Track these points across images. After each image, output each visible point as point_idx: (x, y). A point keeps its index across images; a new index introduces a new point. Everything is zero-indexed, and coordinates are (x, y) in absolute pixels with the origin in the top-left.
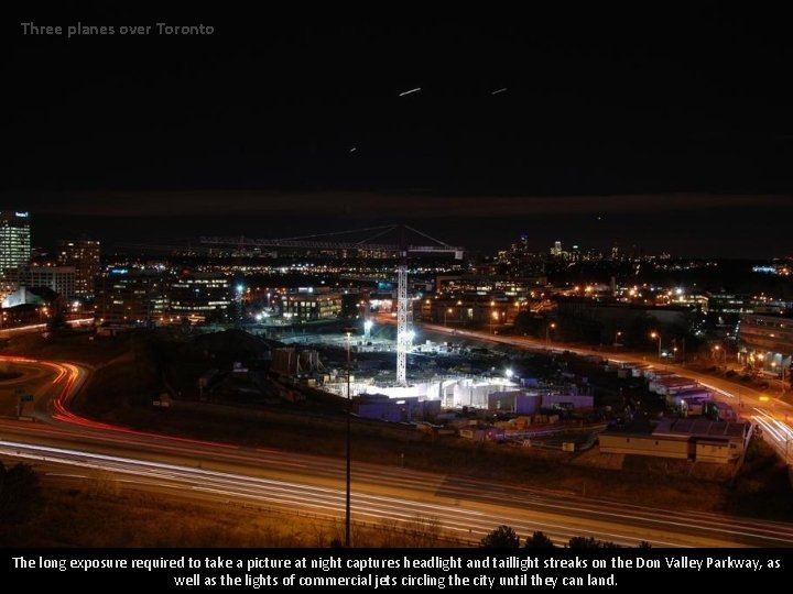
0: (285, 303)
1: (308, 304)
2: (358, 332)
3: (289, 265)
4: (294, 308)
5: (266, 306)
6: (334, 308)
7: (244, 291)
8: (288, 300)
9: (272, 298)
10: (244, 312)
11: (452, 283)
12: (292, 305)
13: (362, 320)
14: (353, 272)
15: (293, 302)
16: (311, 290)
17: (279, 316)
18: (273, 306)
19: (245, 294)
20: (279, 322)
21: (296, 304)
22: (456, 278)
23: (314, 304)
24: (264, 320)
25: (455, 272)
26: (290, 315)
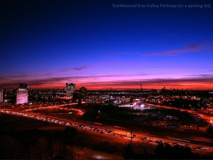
5: (116, 100)
6: (129, 100)
10: (112, 101)
13: (134, 103)
14: (132, 94)
15: (121, 99)
16: (124, 97)
23: (125, 100)
25: (151, 94)
26: (120, 102)
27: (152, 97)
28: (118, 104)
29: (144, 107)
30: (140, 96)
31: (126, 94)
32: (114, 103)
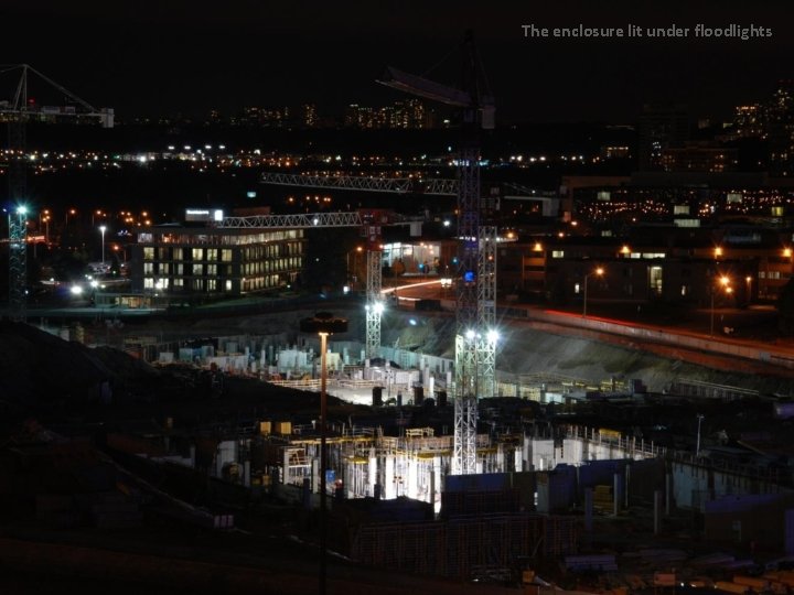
0: (149, 251)
1: (212, 254)
2: (347, 329)
3: (159, 148)
4: (173, 264)
5: (97, 259)
6: (282, 263)
7: (34, 219)
8: (156, 244)
9: (111, 236)
10: (35, 276)
11: (605, 195)
12: (169, 258)
13: (359, 296)
14: (333, 166)
15: (171, 248)
16: (219, 215)
17: (134, 287)
18: (114, 259)
19: (35, 225)
20: (129, 304)
21: (180, 255)
22: (615, 181)
23: (227, 255)
24: (90, 298)
25: (615, 166)
26: (162, 284)
27: (615, 222)
28: (134, 322)
29: (509, 362)
30: (444, 205)
31: (249, 177)
32: (60, 297)
